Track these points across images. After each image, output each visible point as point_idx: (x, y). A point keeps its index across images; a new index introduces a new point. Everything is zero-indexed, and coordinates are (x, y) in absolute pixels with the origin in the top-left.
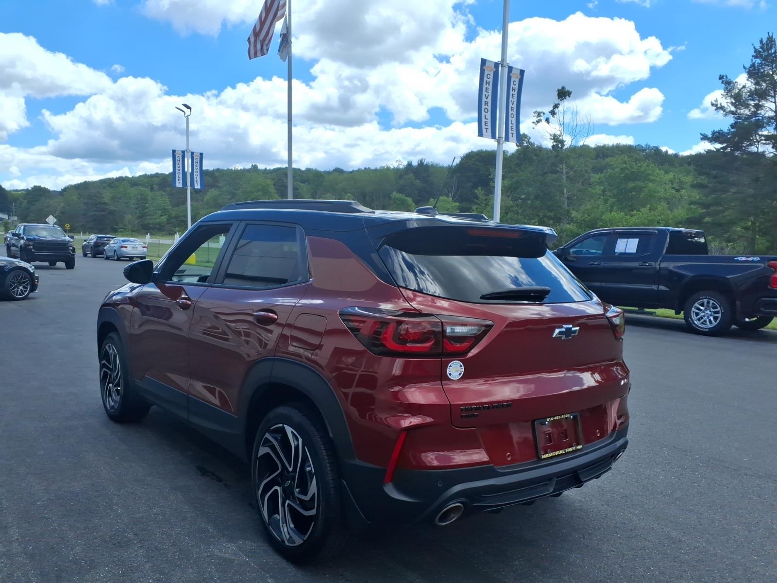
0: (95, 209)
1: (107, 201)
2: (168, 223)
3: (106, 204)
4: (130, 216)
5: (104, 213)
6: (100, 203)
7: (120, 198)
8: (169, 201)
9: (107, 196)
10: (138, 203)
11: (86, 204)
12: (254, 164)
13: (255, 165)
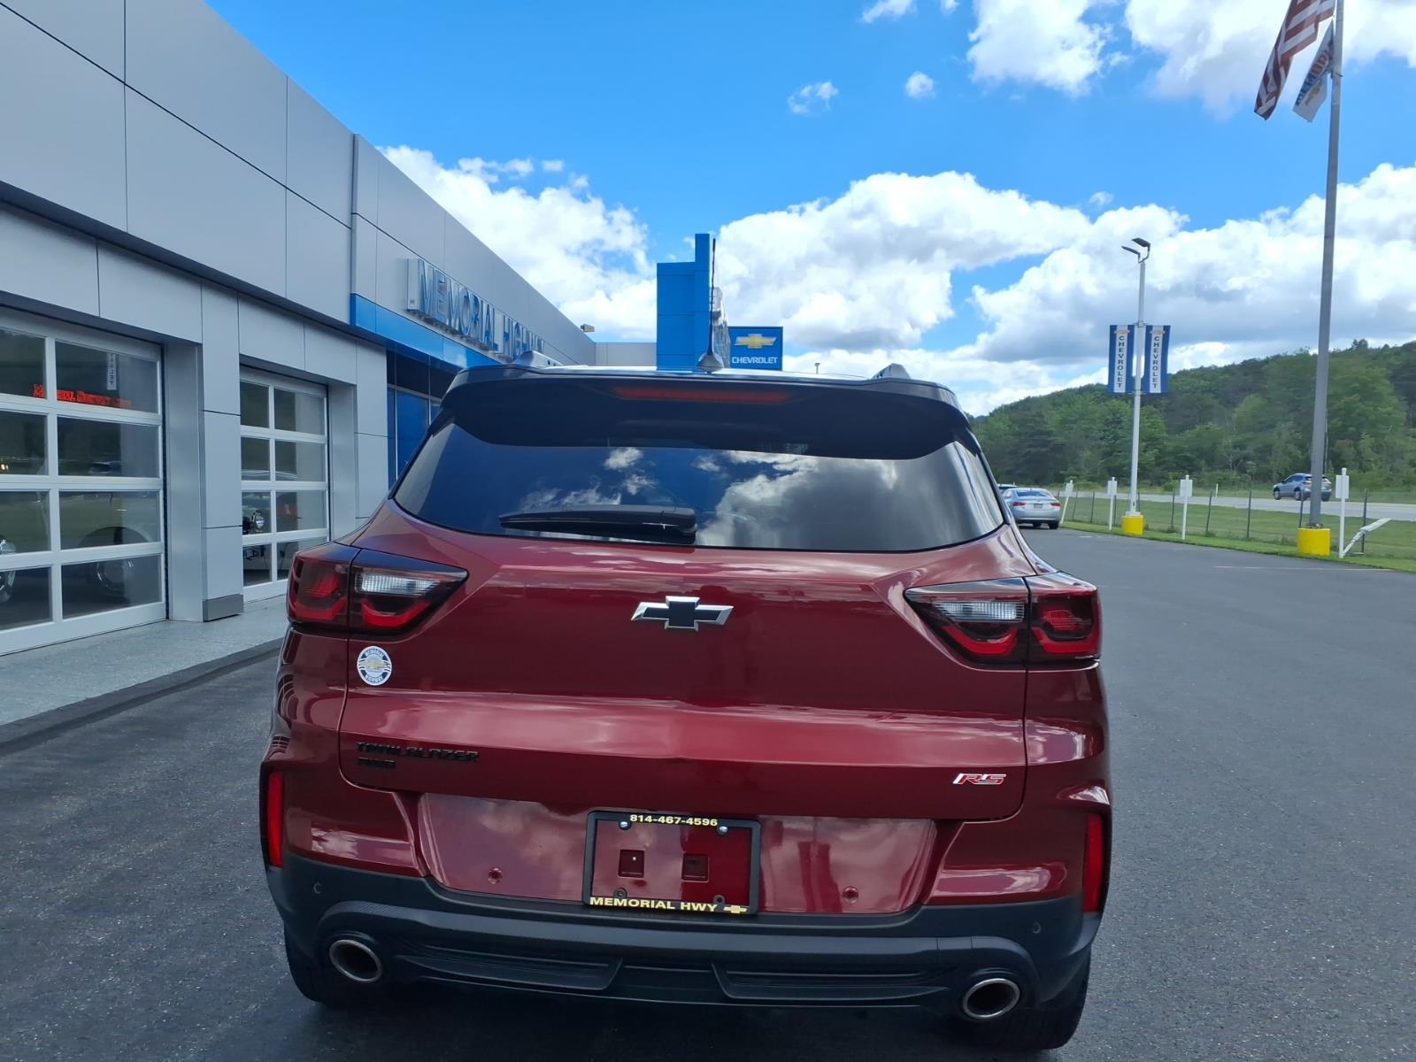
0: (1031, 443)
1: (1053, 429)
2: (1158, 464)
3: (1049, 433)
4: (1089, 453)
5: (1044, 450)
6: (1041, 433)
7: (1075, 422)
8: (1165, 423)
9: (1053, 419)
10: (1106, 428)
11: (1019, 434)
12: (1358, 340)
13: (1363, 341)
